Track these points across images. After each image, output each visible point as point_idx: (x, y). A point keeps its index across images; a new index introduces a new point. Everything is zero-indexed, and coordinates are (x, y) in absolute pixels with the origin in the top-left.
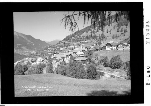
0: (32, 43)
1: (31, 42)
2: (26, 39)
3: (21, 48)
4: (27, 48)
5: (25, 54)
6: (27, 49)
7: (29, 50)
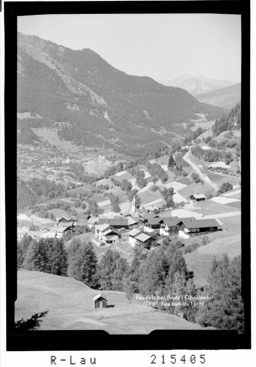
0: (102, 101)
1: (94, 96)
2: (67, 79)
3: (35, 137)
4: (65, 135)
5: (51, 178)
6: (67, 145)
7: (76, 149)
